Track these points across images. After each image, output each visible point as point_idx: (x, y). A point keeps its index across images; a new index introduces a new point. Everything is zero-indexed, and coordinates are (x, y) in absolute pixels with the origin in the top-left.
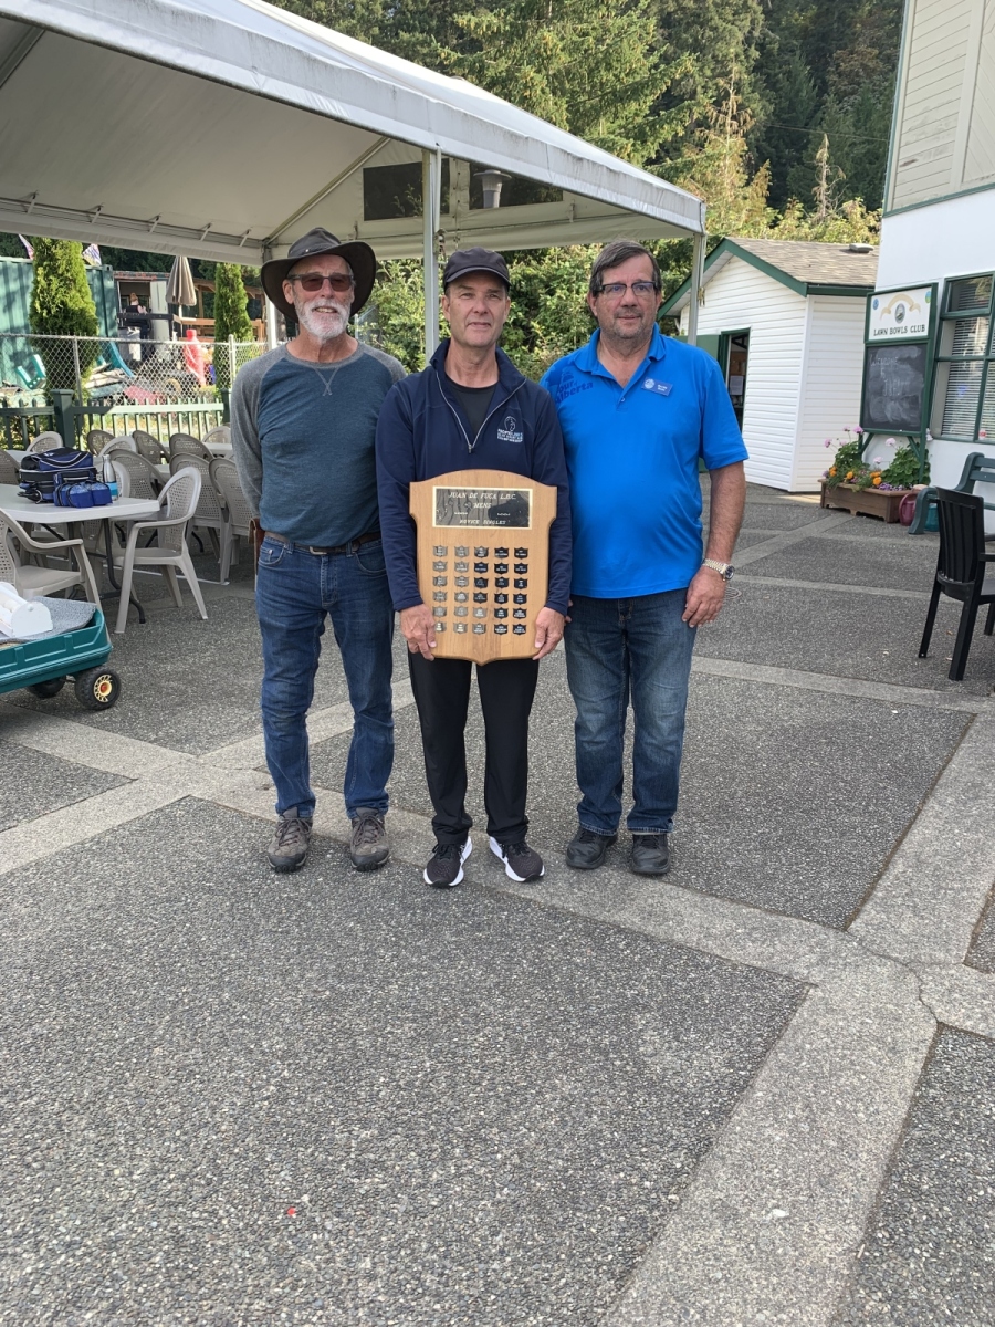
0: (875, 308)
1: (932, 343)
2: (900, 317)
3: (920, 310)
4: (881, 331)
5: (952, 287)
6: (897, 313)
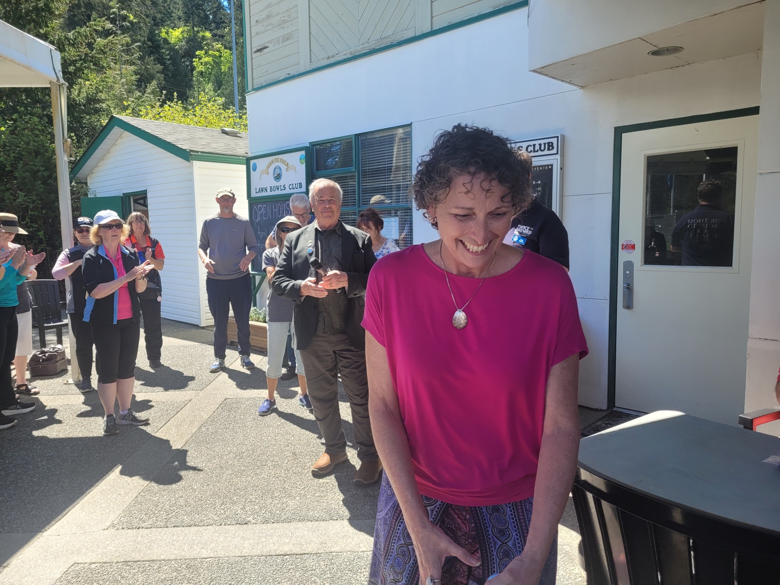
0: (254, 170)
2: (278, 177)
3: (295, 171)
4: (262, 190)
5: (317, 150)
6: (274, 174)
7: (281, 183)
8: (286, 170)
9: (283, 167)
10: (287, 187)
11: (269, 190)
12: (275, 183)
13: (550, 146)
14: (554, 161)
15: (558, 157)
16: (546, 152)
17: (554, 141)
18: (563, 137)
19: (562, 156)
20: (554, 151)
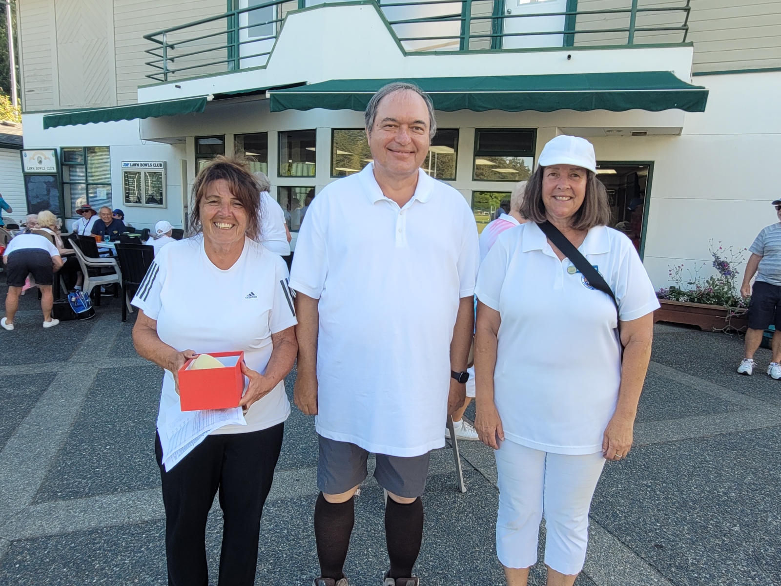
0: (26, 156)
1: (59, 175)
2: (40, 162)
3: (50, 160)
4: (31, 168)
5: (64, 151)
6: (38, 160)
7: (42, 166)
8: (45, 159)
9: (43, 158)
10: (46, 168)
11: (35, 168)
12: (39, 166)
13: (161, 165)
14: (162, 171)
15: (163, 169)
16: (160, 167)
17: (162, 163)
18: (166, 162)
19: (166, 169)
20: (162, 167)
